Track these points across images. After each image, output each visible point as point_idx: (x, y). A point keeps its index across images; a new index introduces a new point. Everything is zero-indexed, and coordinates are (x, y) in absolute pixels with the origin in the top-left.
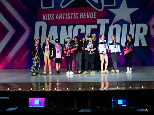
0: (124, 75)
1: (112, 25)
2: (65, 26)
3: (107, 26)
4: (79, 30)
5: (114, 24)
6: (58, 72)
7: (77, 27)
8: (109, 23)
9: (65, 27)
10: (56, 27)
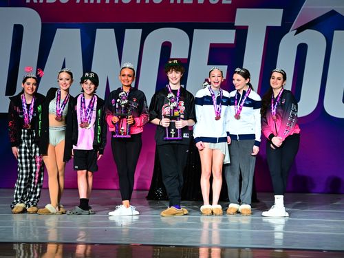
0: (332, 227)
1: (292, 33)
2: (113, 30)
3: (273, 37)
4: (166, 47)
5: (299, 30)
6: (84, 205)
7: (158, 37)
8: (279, 24)
9: (112, 32)
10: (79, 30)
